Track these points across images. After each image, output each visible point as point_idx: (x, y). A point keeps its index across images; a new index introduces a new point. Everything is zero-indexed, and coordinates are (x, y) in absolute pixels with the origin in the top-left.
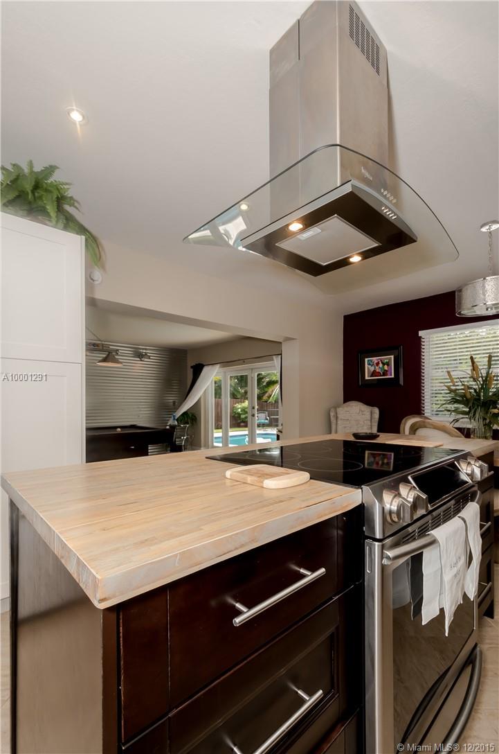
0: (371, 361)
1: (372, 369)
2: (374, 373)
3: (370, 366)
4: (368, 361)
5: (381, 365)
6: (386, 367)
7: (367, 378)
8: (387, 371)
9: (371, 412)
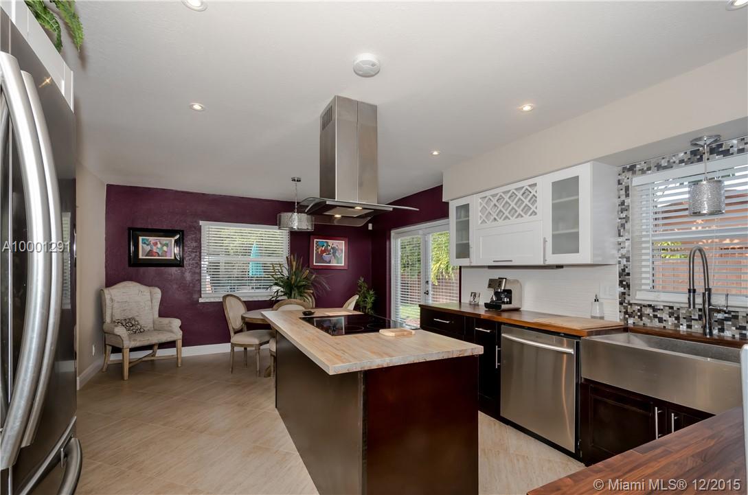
0: (147, 240)
1: (148, 248)
2: (150, 253)
3: (145, 245)
4: (143, 239)
5: (159, 246)
6: (165, 248)
7: (141, 257)
8: (166, 252)
9: (151, 293)
